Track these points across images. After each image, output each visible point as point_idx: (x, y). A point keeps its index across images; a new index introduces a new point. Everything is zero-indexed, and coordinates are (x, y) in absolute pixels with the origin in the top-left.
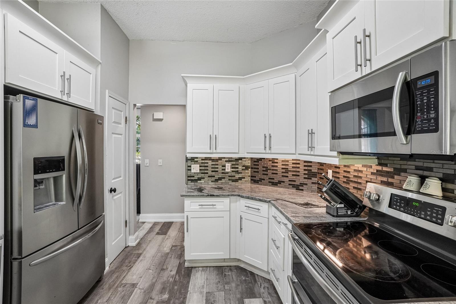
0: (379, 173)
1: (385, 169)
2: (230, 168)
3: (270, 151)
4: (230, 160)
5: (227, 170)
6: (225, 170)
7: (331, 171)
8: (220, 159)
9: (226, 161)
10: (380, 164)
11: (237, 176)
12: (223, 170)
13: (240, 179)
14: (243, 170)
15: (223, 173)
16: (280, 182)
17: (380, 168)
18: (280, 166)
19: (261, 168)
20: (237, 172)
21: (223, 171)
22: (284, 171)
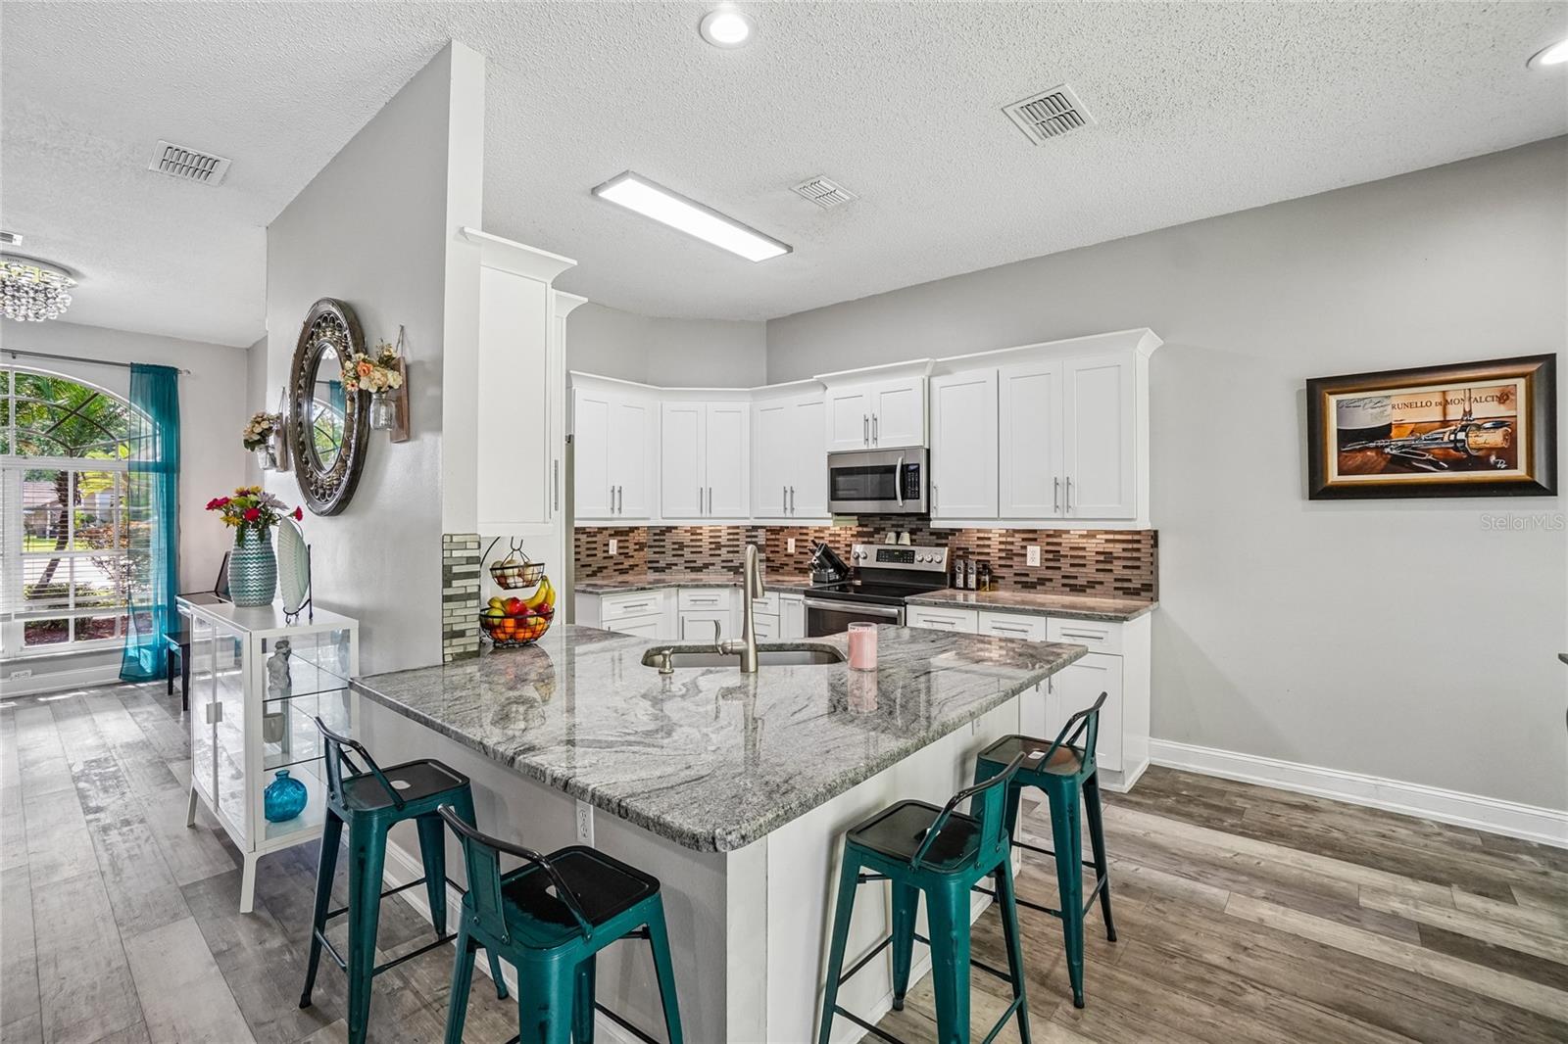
0: (859, 534)
1: (865, 529)
2: (615, 548)
3: (708, 515)
4: (617, 533)
5: (611, 553)
6: (608, 551)
7: (793, 540)
8: (601, 530)
9: (610, 535)
10: (860, 525)
11: (627, 564)
12: (605, 552)
13: (632, 567)
14: (635, 550)
15: (605, 558)
16: (706, 566)
17: (860, 529)
18: (706, 539)
19: (668, 544)
20: (626, 555)
21: (606, 555)
22: (713, 546)
